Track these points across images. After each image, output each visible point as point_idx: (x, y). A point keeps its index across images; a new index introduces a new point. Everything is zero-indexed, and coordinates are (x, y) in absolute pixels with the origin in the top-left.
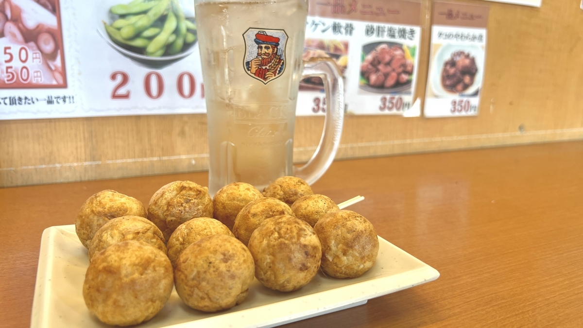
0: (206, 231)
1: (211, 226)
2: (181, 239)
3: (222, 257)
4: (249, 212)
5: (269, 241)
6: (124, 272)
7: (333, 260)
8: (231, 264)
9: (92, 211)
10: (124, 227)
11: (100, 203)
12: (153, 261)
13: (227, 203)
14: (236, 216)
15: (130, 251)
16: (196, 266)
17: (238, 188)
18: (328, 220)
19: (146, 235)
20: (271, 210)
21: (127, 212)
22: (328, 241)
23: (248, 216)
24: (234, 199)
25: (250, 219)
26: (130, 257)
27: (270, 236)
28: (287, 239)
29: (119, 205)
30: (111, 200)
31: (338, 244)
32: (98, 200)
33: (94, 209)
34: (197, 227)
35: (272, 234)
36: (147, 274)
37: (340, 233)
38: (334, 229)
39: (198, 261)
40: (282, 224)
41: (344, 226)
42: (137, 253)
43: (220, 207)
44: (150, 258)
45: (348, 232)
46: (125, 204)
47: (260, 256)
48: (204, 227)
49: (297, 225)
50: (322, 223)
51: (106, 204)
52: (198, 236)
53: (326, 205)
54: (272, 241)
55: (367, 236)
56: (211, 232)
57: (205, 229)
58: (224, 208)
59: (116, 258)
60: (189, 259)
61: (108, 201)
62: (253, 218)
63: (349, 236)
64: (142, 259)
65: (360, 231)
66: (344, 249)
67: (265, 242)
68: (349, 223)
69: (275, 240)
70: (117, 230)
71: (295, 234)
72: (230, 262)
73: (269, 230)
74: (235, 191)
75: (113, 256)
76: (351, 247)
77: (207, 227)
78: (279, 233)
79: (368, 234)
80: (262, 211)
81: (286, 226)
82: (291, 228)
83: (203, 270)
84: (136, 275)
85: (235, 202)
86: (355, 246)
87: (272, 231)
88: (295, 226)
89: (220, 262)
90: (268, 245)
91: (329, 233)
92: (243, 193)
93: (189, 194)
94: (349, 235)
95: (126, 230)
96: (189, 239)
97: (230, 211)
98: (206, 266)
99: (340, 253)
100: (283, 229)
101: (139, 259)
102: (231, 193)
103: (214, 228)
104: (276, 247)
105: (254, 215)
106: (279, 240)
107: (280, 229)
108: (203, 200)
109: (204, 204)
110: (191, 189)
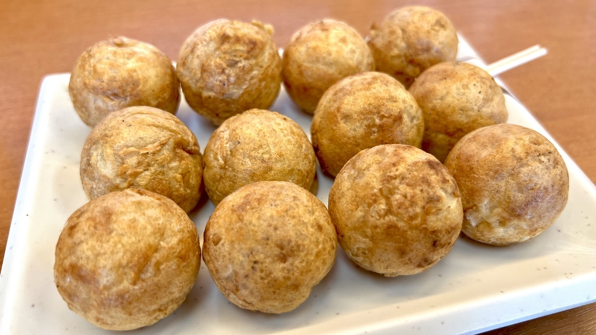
0: (261, 151)
1: (270, 140)
2: (222, 162)
4: (338, 109)
5: (367, 212)
6: (104, 281)
7: (477, 226)
8: (292, 264)
9: (85, 84)
10: (122, 142)
11: (95, 71)
13: (306, 67)
16: (231, 261)
17: (327, 37)
18: (484, 154)
19: (159, 158)
21: (138, 86)
22: (476, 198)
23: (336, 116)
24: (317, 60)
25: (338, 123)
26: (112, 253)
27: (370, 205)
28: (402, 219)
29: (125, 74)
30: (112, 66)
31: (495, 207)
32: (92, 65)
33: (87, 81)
34: (247, 141)
35: (375, 201)
36: (143, 280)
37: (503, 189)
38: (493, 178)
39: (235, 254)
40: (397, 182)
41: (514, 174)
42: (125, 240)
44: (150, 246)
45: (520, 190)
46: (135, 71)
47: (347, 233)
48: (259, 143)
49: (425, 187)
51: (104, 73)
52: (247, 160)
53: (481, 96)
54: (372, 217)
55: (553, 197)
56: (268, 152)
57: (261, 146)
58: (301, 73)
59: (89, 253)
60: (222, 242)
61: (107, 67)
62: (345, 123)
63: (520, 197)
64: (133, 255)
65: (542, 189)
66: (503, 218)
67: (359, 214)
68: (524, 170)
69: (380, 216)
70: (111, 147)
71: (418, 210)
72: (290, 260)
73: (370, 192)
74: (320, 44)
75: (84, 246)
76: (519, 216)
77: (265, 142)
78: (389, 204)
79: (557, 192)
80: (362, 113)
81: (403, 188)
82: (413, 197)
83: (242, 272)
84: (126, 284)
85: (321, 67)
86: (526, 214)
87: (375, 195)
88: (422, 191)
89: (274, 262)
90: (364, 222)
91: (481, 184)
92: (334, 49)
93: (236, 51)
94: (520, 195)
95: (125, 149)
96: (233, 162)
98: (247, 266)
99: (493, 220)
100: (397, 197)
101: (129, 254)
102: (315, 49)
103: (275, 145)
104: (378, 230)
105: (347, 117)
106: (387, 218)
107: (391, 192)
108: (260, 59)
109: (261, 67)
110: (238, 40)
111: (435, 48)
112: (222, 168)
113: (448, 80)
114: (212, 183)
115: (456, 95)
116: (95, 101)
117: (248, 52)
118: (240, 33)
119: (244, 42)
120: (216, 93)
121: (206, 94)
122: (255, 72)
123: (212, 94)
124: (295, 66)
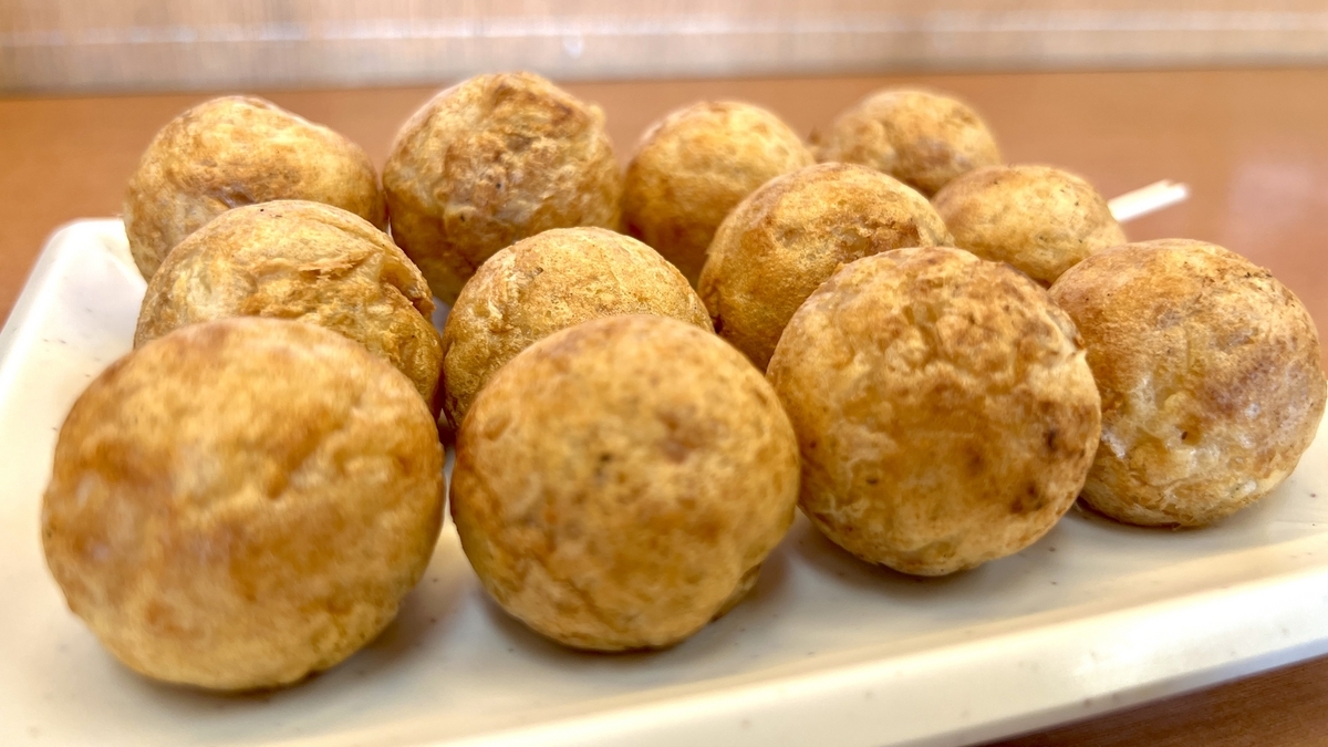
0: (594, 286)
1: (616, 266)
2: (496, 314)
3: (659, 430)
4: (769, 221)
5: (877, 363)
6: (187, 480)
7: (1129, 456)
8: (699, 468)
10: (257, 246)
11: (198, 143)
12: (339, 426)
13: (681, 180)
14: (711, 230)
15: (229, 376)
16: (539, 463)
17: (725, 121)
18: (1122, 279)
19: (345, 286)
20: (864, 219)
21: (295, 182)
22: (1120, 374)
23: (764, 234)
24: (706, 163)
25: (771, 247)
26: (222, 408)
27: (883, 345)
28: (971, 370)
29: (269, 154)
30: (239, 135)
31: (1169, 392)
32: (192, 134)
33: (175, 167)
34: (559, 266)
35: (896, 334)
36: (300, 491)
37: (1182, 345)
38: (1154, 322)
39: (549, 443)
40: (945, 293)
41: (1200, 310)
42: (258, 385)
43: (651, 189)
44: (323, 412)
45: (1223, 342)
46: (291, 150)
47: (827, 429)
48: (590, 270)
49: (1014, 303)
50: (1092, 290)
51: (217, 149)
52: (562, 305)
53: (1082, 212)
54: (893, 369)
55: (1299, 367)
56: (614, 290)
57: (594, 278)
58: (669, 194)
59: (159, 409)
60: (513, 425)
61: (227, 137)
62: (786, 245)
63: (1225, 361)
64: (277, 417)
65: (1272, 342)
66: (1193, 417)
67: (858, 368)
68: (1222, 300)
69: (913, 365)
70: (228, 256)
71: (1005, 347)
72: (693, 458)
73: (883, 315)
74: (711, 132)
75: (147, 396)
76: (1229, 411)
77: (601, 267)
78: (927, 334)
79: (1305, 355)
80: (825, 221)
81: (961, 303)
82: (989, 317)
83: (567, 488)
84: (248, 497)
85: (713, 176)
86: (1246, 404)
87: (895, 320)
88: (1007, 309)
89: (650, 459)
90: (873, 387)
91: (1128, 340)
92: (741, 142)
93: (527, 118)
94: (1223, 355)
95: (263, 259)
96: (524, 313)
97: (689, 208)
98: (583, 468)
99: (1168, 430)
100: (952, 319)
101: (266, 417)
102: (698, 141)
103: (628, 275)
104: (911, 400)
105: (791, 234)
106: (931, 369)
107: (933, 314)
108: (580, 145)
109: (583, 159)
110: (531, 99)
111: (958, 156)
112: (497, 331)
113: (1004, 185)
114: (467, 375)
115: (1024, 210)
116: (188, 211)
117: (555, 122)
118: (535, 89)
119: (546, 105)
120: (477, 206)
121: (453, 210)
122: (569, 168)
123: (468, 209)
124: (654, 181)
